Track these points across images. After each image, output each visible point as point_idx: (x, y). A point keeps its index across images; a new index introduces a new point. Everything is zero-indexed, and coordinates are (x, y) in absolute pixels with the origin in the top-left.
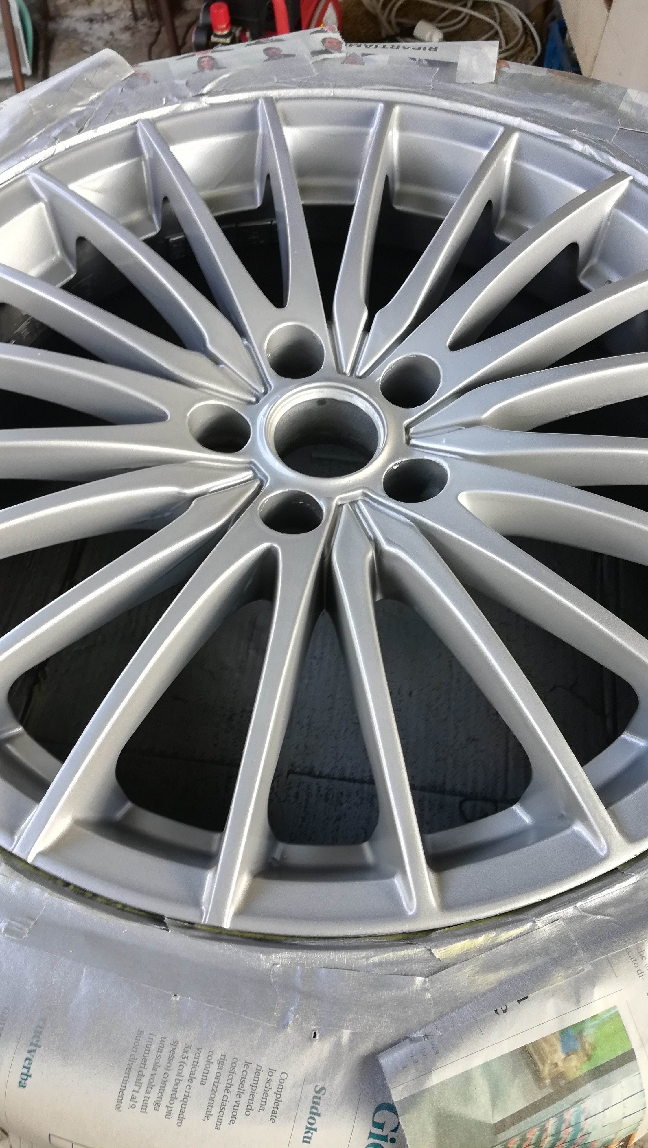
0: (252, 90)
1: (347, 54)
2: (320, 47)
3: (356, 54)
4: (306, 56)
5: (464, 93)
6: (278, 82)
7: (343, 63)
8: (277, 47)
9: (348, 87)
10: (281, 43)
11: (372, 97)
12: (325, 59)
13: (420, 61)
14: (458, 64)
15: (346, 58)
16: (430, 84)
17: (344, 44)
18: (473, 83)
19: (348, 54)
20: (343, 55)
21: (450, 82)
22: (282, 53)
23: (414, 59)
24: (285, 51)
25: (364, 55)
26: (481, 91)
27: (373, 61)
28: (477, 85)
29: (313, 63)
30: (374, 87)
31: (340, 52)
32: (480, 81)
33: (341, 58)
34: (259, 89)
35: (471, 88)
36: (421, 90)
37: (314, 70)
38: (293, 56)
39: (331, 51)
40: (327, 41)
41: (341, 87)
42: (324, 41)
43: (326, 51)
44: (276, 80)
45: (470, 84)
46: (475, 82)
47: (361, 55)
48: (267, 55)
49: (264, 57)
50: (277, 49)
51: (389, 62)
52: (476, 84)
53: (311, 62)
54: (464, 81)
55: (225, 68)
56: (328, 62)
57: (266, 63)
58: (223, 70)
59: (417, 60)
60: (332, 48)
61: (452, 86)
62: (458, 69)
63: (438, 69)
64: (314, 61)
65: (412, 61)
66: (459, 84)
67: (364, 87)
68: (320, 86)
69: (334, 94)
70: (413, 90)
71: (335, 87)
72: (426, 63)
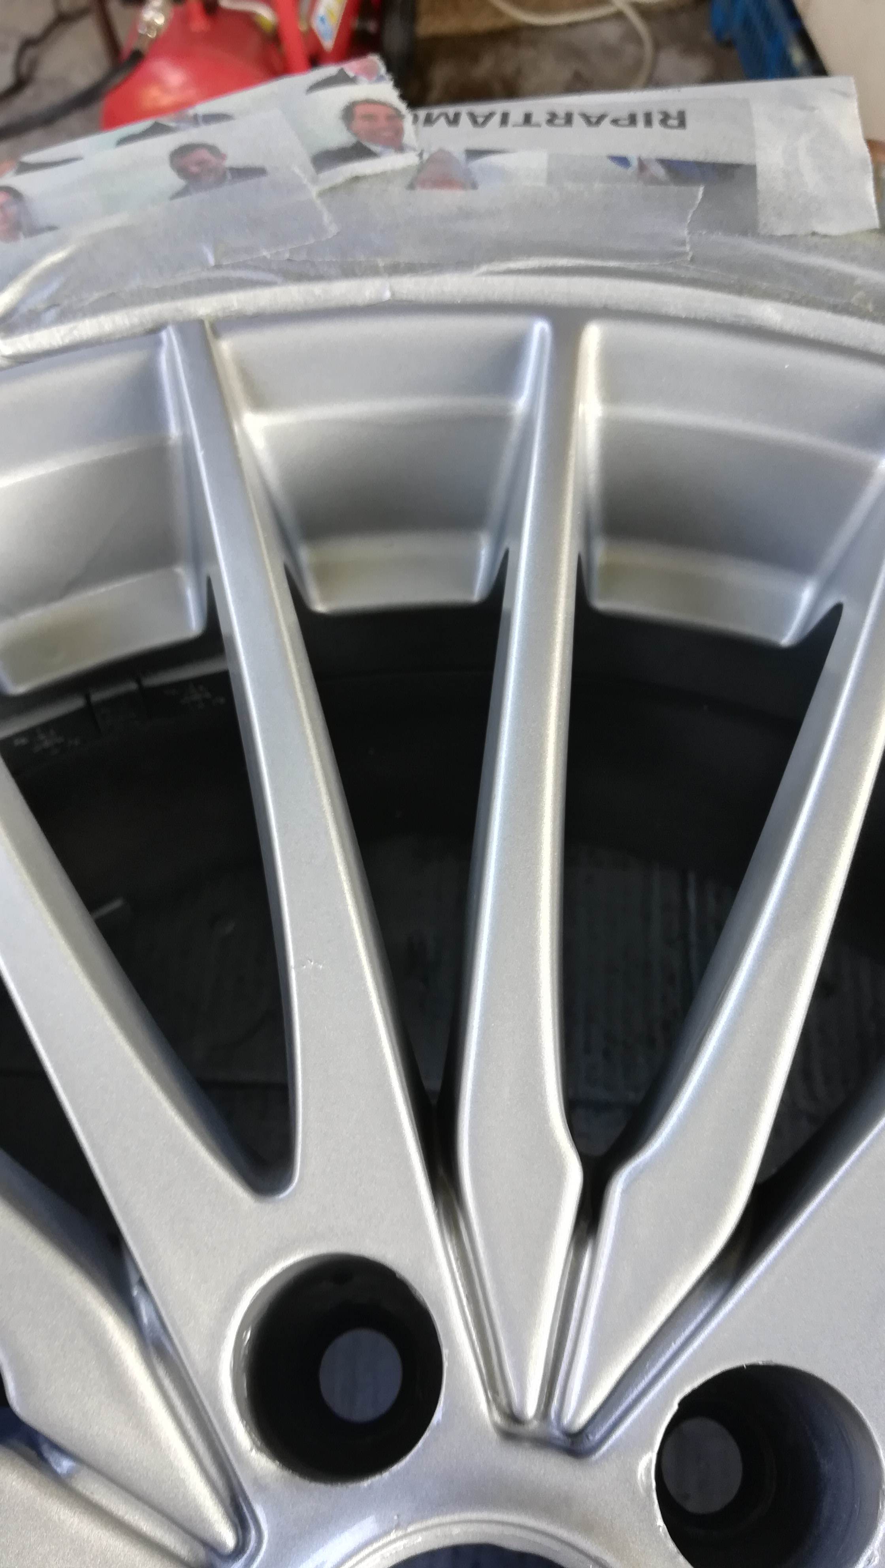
0: (139, 299)
1: (421, 155)
2: (340, 137)
3: (449, 153)
4: (297, 171)
5: (791, 266)
6: (218, 266)
7: (411, 186)
8: (210, 141)
9: (436, 267)
10: (224, 125)
11: (510, 298)
12: (357, 179)
13: (642, 166)
14: (759, 169)
15: (421, 168)
16: (683, 243)
17: (408, 116)
18: (814, 234)
19: (426, 156)
20: (409, 160)
21: (744, 233)
22: (229, 163)
23: (623, 161)
24: (235, 157)
25: (474, 154)
26: (843, 258)
27: (503, 174)
28: (827, 240)
29: (321, 194)
30: (513, 265)
31: (400, 148)
32: (834, 227)
33: (404, 171)
34: (161, 295)
35: (810, 249)
36: (656, 265)
37: (326, 218)
38: (260, 172)
39: (374, 148)
40: (360, 110)
41: (412, 269)
42: (349, 113)
43: (359, 152)
44: (212, 261)
45: (806, 235)
46: (821, 229)
47: (461, 157)
48: (182, 171)
49: (173, 180)
50: (212, 149)
51: (551, 177)
52: (825, 236)
53: (314, 191)
54: (784, 229)
55: (51, 228)
56: (364, 186)
57: (178, 201)
58: (46, 238)
59: (635, 163)
60: (374, 136)
61: (751, 246)
62: (761, 184)
63: (701, 191)
64: (327, 185)
65: (618, 169)
66: (772, 239)
67: (484, 268)
68: (349, 272)
69: (393, 294)
70: (633, 265)
71: (395, 270)
72: (660, 172)
